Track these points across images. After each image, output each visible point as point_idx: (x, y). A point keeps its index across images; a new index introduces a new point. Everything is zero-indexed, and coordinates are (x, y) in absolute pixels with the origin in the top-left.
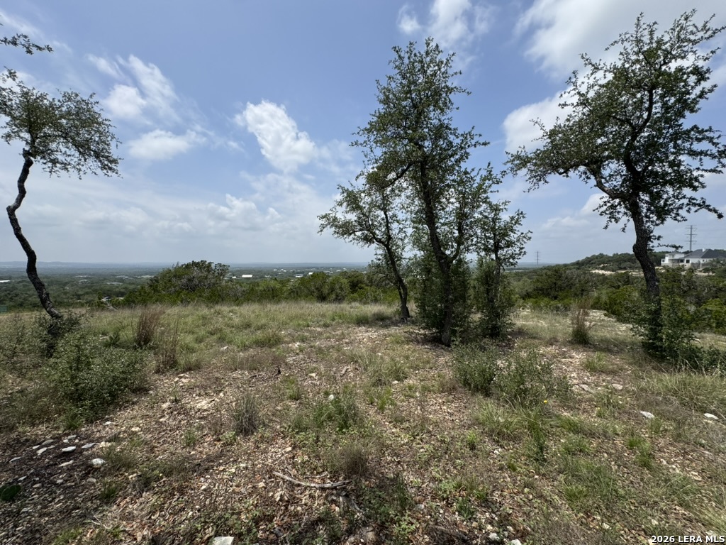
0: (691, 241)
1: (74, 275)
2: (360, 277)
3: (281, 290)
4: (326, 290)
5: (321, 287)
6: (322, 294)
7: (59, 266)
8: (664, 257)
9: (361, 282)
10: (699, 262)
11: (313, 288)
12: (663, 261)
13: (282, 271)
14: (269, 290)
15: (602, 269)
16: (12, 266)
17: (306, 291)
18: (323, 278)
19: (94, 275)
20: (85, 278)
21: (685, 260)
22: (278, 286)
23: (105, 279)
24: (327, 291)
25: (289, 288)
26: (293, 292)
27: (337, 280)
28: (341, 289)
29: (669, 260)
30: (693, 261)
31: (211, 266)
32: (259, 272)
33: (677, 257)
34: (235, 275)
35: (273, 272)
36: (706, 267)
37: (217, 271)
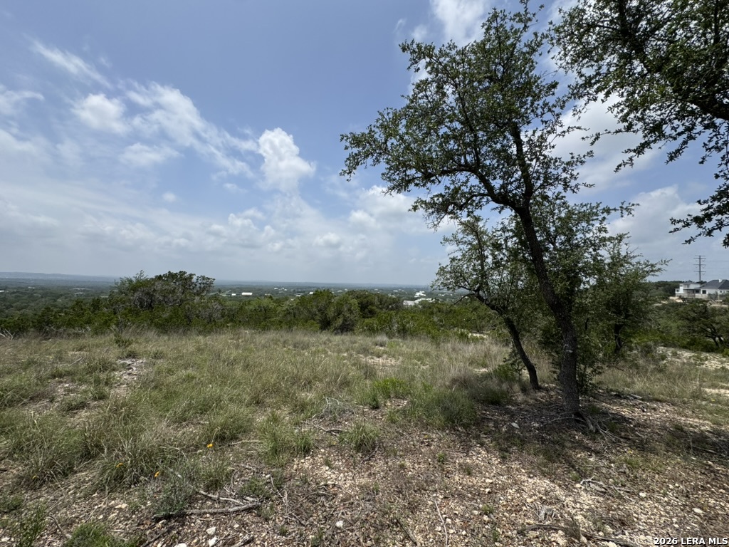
0: (700, 272)
1: (72, 287)
2: (370, 298)
3: (275, 310)
4: (331, 313)
5: (326, 309)
6: (326, 318)
7: (59, 278)
8: (678, 287)
9: (372, 304)
10: (717, 293)
11: (315, 309)
12: (678, 291)
13: (283, 290)
14: (261, 311)
16: (12, 277)
17: (306, 313)
18: (328, 296)
19: (92, 288)
20: (82, 291)
21: (702, 290)
22: (272, 305)
23: (102, 292)
24: (333, 315)
25: (284, 309)
26: (289, 313)
27: (344, 301)
28: (350, 311)
29: (684, 290)
30: (710, 291)
31: (192, 278)
32: (259, 290)
33: (692, 287)
34: (235, 293)
35: (273, 291)
36: (725, 298)
37: (198, 285)
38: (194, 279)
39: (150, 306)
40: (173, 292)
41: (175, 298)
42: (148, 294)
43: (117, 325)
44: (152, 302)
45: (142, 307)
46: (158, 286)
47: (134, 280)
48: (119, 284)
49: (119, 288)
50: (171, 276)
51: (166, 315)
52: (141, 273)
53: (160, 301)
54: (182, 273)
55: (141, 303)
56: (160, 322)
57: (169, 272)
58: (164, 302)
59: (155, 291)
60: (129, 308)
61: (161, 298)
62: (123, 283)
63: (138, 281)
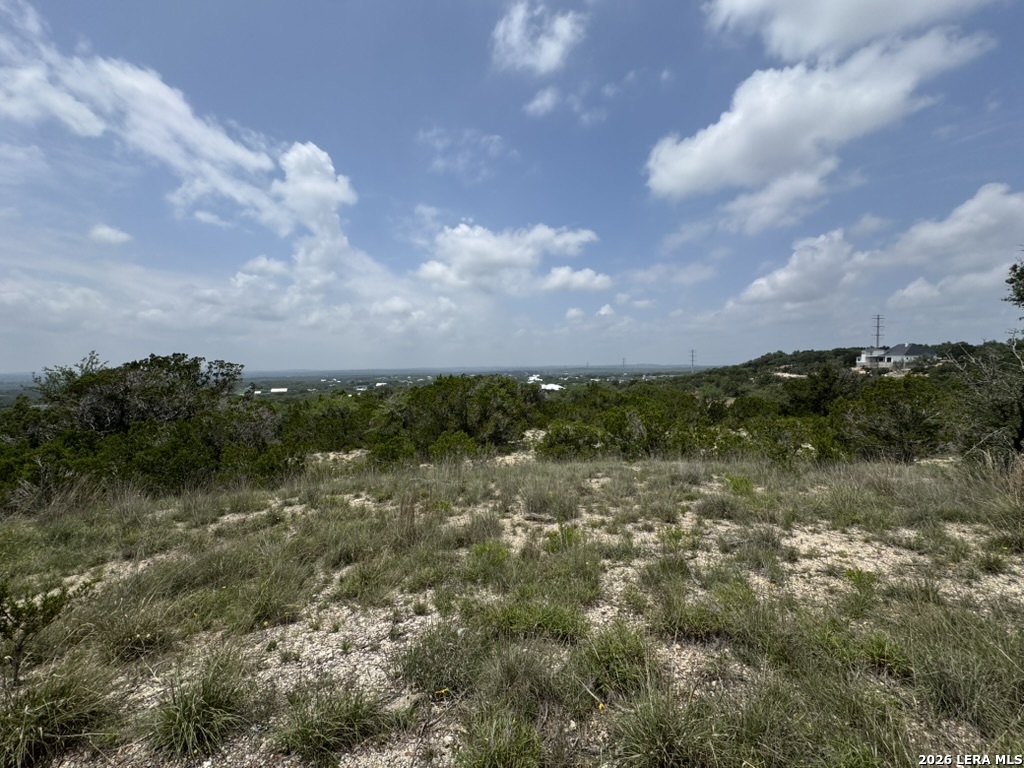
0: (878, 335)
8: (860, 355)
10: (903, 360)
12: (859, 360)
15: (785, 371)
21: (886, 357)
29: (867, 358)
30: (895, 359)
31: (198, 366)
32: (298, 383)
33: (876, 354)
34: (259, 389)
35: (320, 384)
36: (913, 366)
37: (213, 378)
38: (203, 367)
39: (121, 426)
40: (170, 391)
41: (177, 403)
42: (112, 398)
43: (35, 480)
44: (123, 415)
45: (101, 427)
46: (134, 380)
47: (78, 372)
48: (43, 381)
49: (42, 389)
50: (156, 362)
51: (160, 443)
52: (92, 358)
53: (141, 412)
54: (178, 357)
55: (98, 418)
56: (150, 458)
57: (152, 355)
58: (152, 414)
59: (127, 390)
60: (68, 431)
61: (142, 405)
62: (53, 379)
63: (87, 374)
